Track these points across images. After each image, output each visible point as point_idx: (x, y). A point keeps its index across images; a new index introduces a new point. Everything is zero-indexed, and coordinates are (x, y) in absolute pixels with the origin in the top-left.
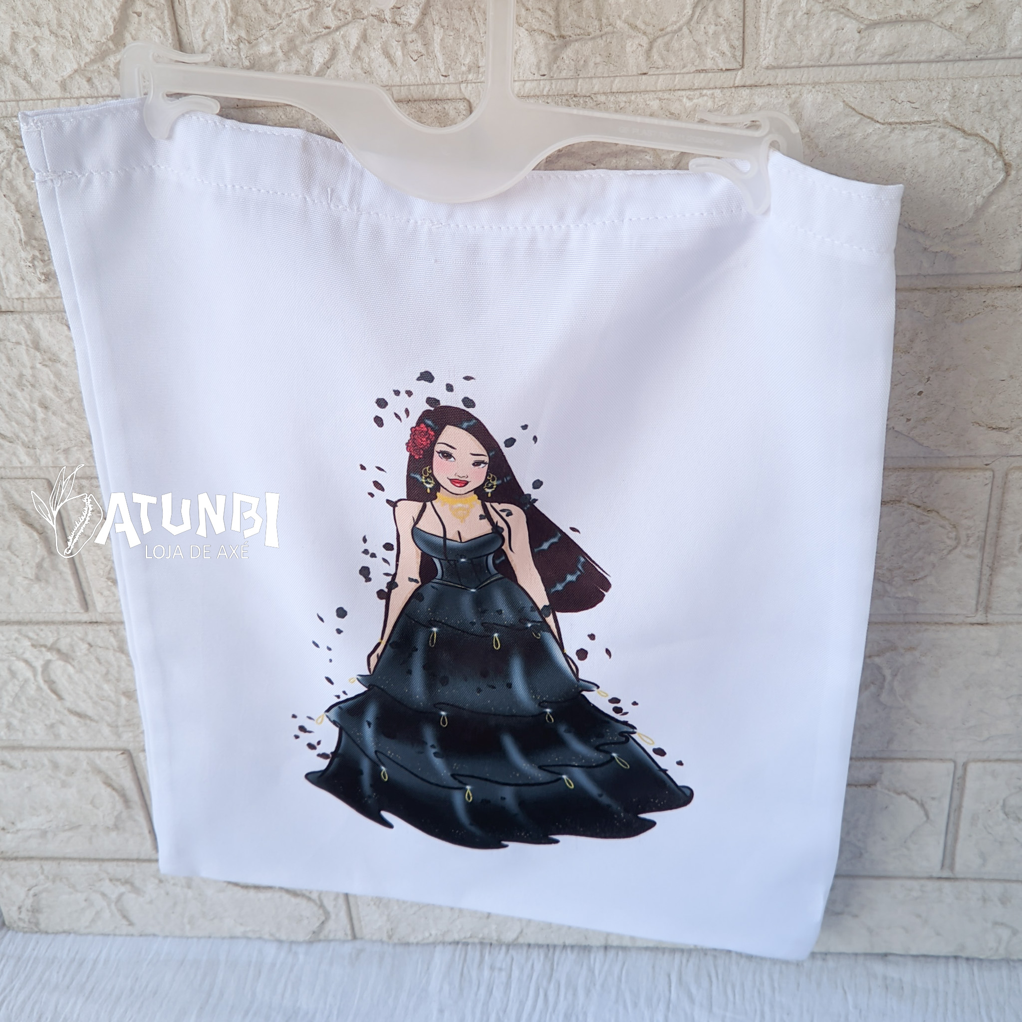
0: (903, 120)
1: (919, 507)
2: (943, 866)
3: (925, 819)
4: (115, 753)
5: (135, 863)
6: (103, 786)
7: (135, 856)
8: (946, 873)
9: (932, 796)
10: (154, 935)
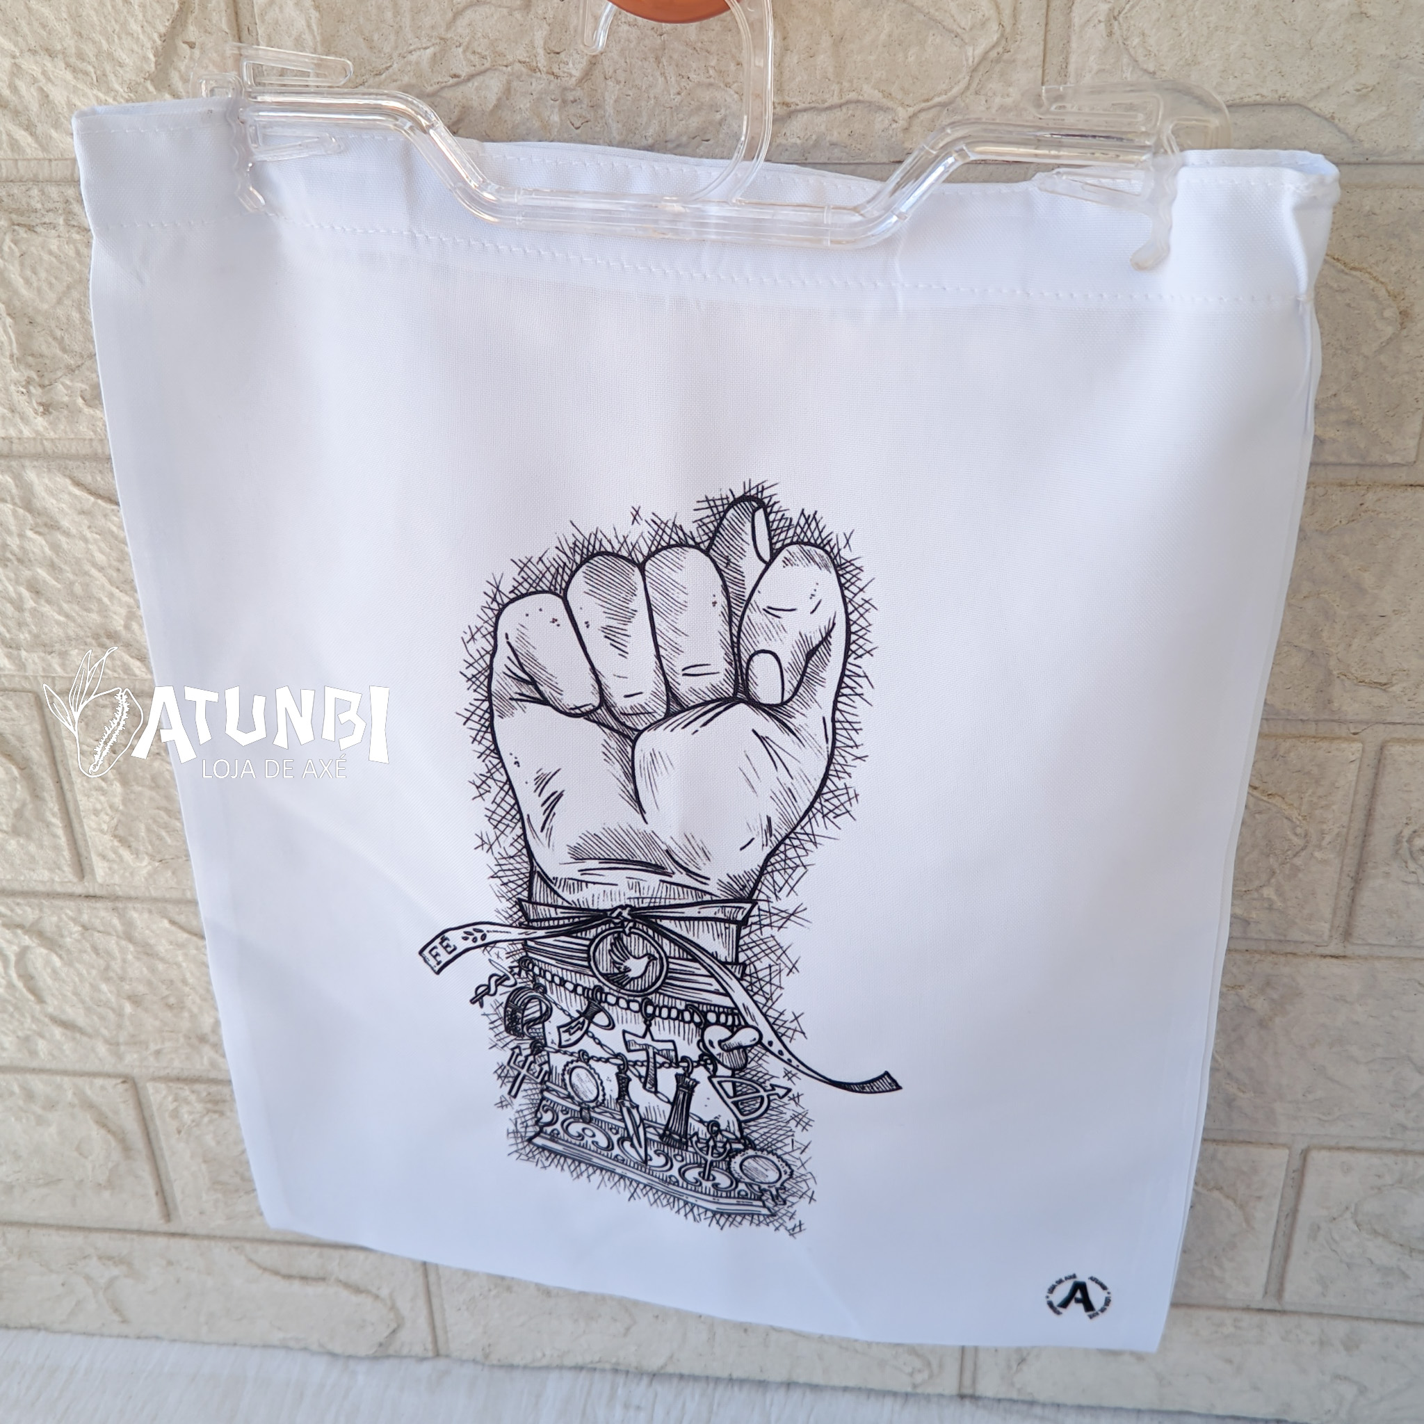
1: (1256, 788)
2: (1266, 1293)
3: (1244, 1225)
4: (114, 1081)
5: (134, 1236)
6: (94, 1126)
7: (135, 1227)
8: (1269, 1304)
9: (1257, 1194)
10: (157, 1338)
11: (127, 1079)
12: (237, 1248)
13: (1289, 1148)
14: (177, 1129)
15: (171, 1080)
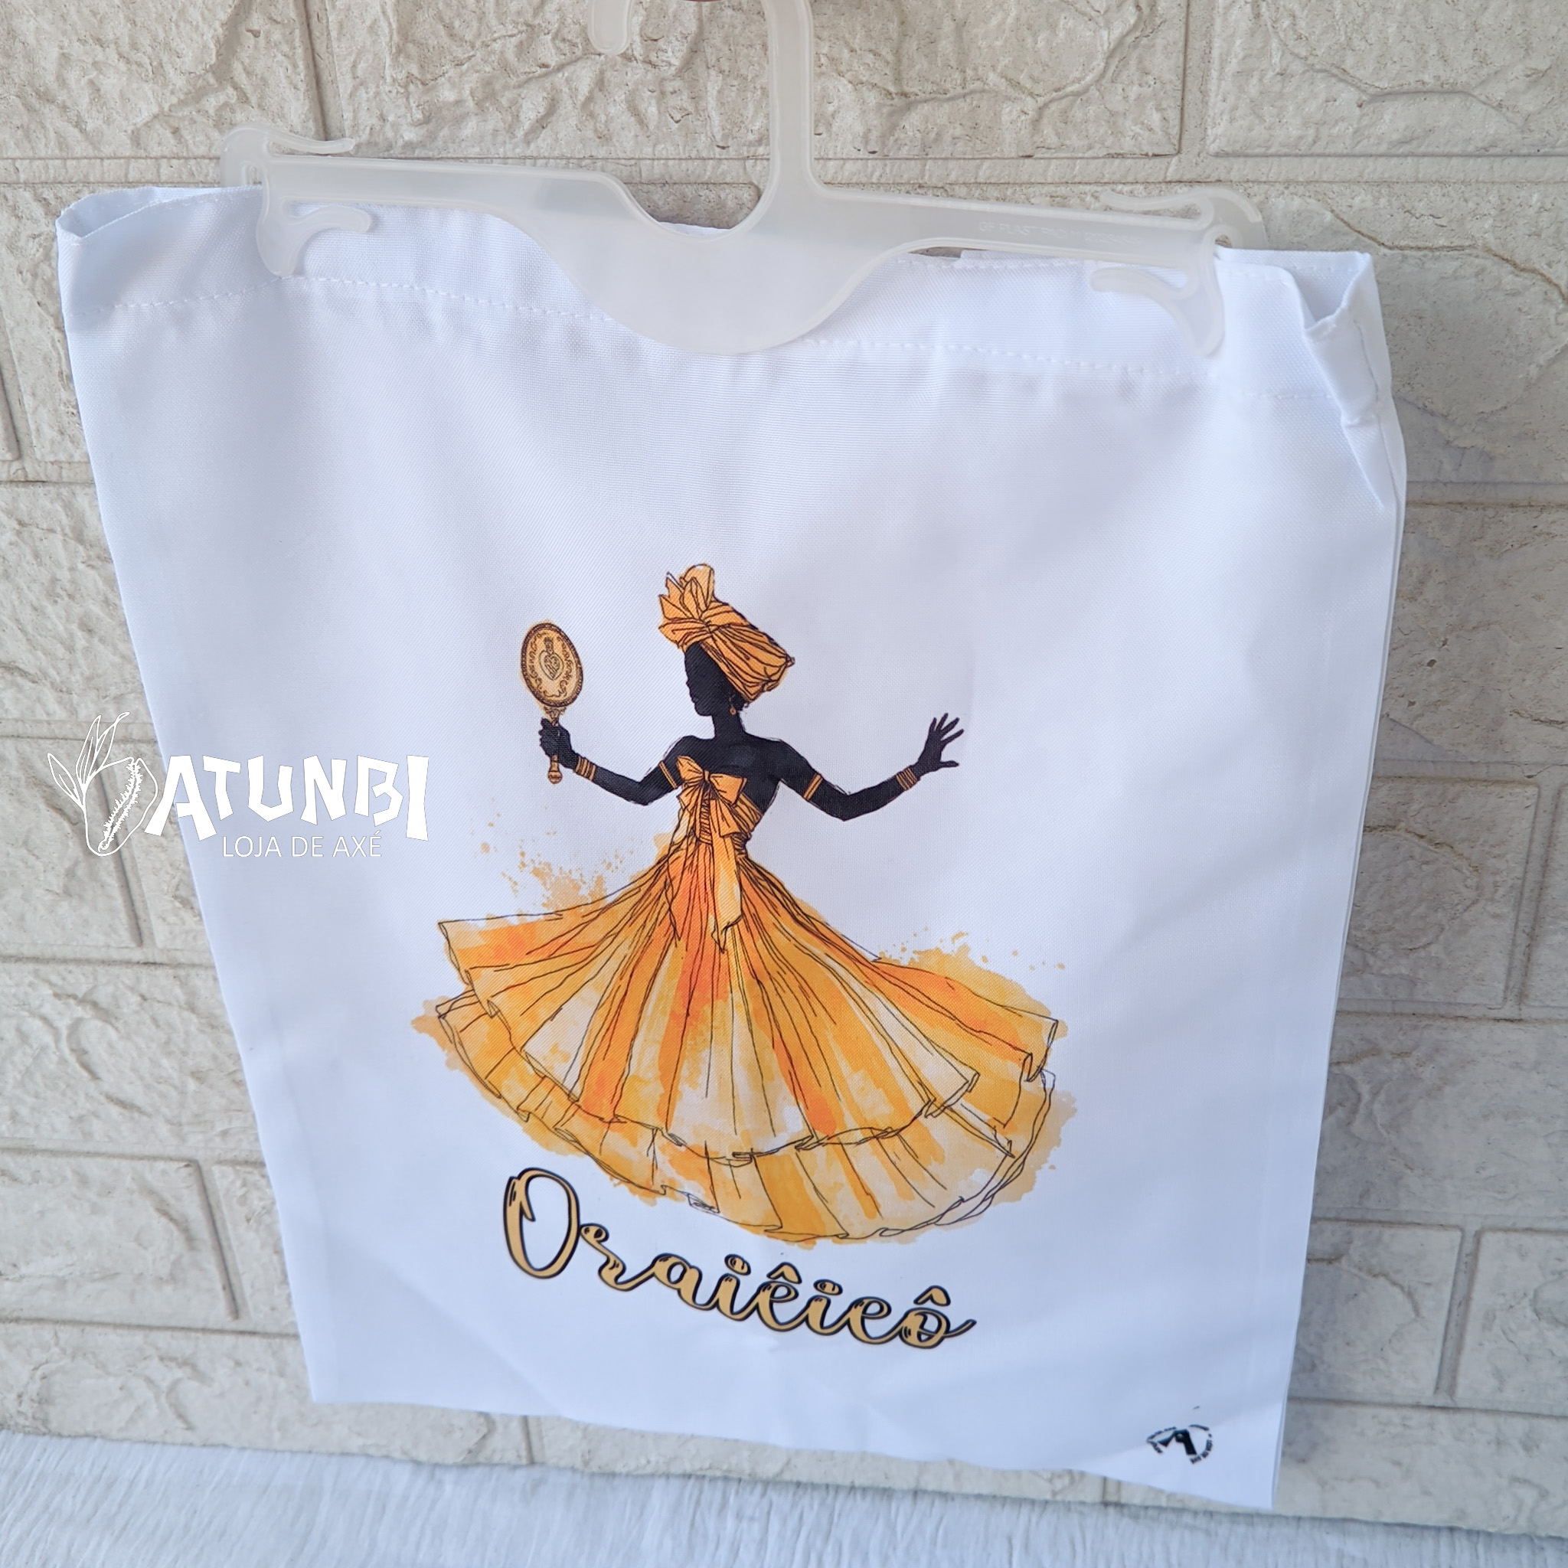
0: (1421, 244)
1: (1422, 837)
2: (1437, 1388)
3: (1413, 1316)
4: (176, 1165)
5: (199, 1335)
6: (155, 1215)
7: (200, 1325)
8: (1442, 1401)
9: (1426, 1281)
10: (225, 1446)
11: (191, 1163)
13: (1462, 1230)
14: (246, 1217)
15: (239, 1163)
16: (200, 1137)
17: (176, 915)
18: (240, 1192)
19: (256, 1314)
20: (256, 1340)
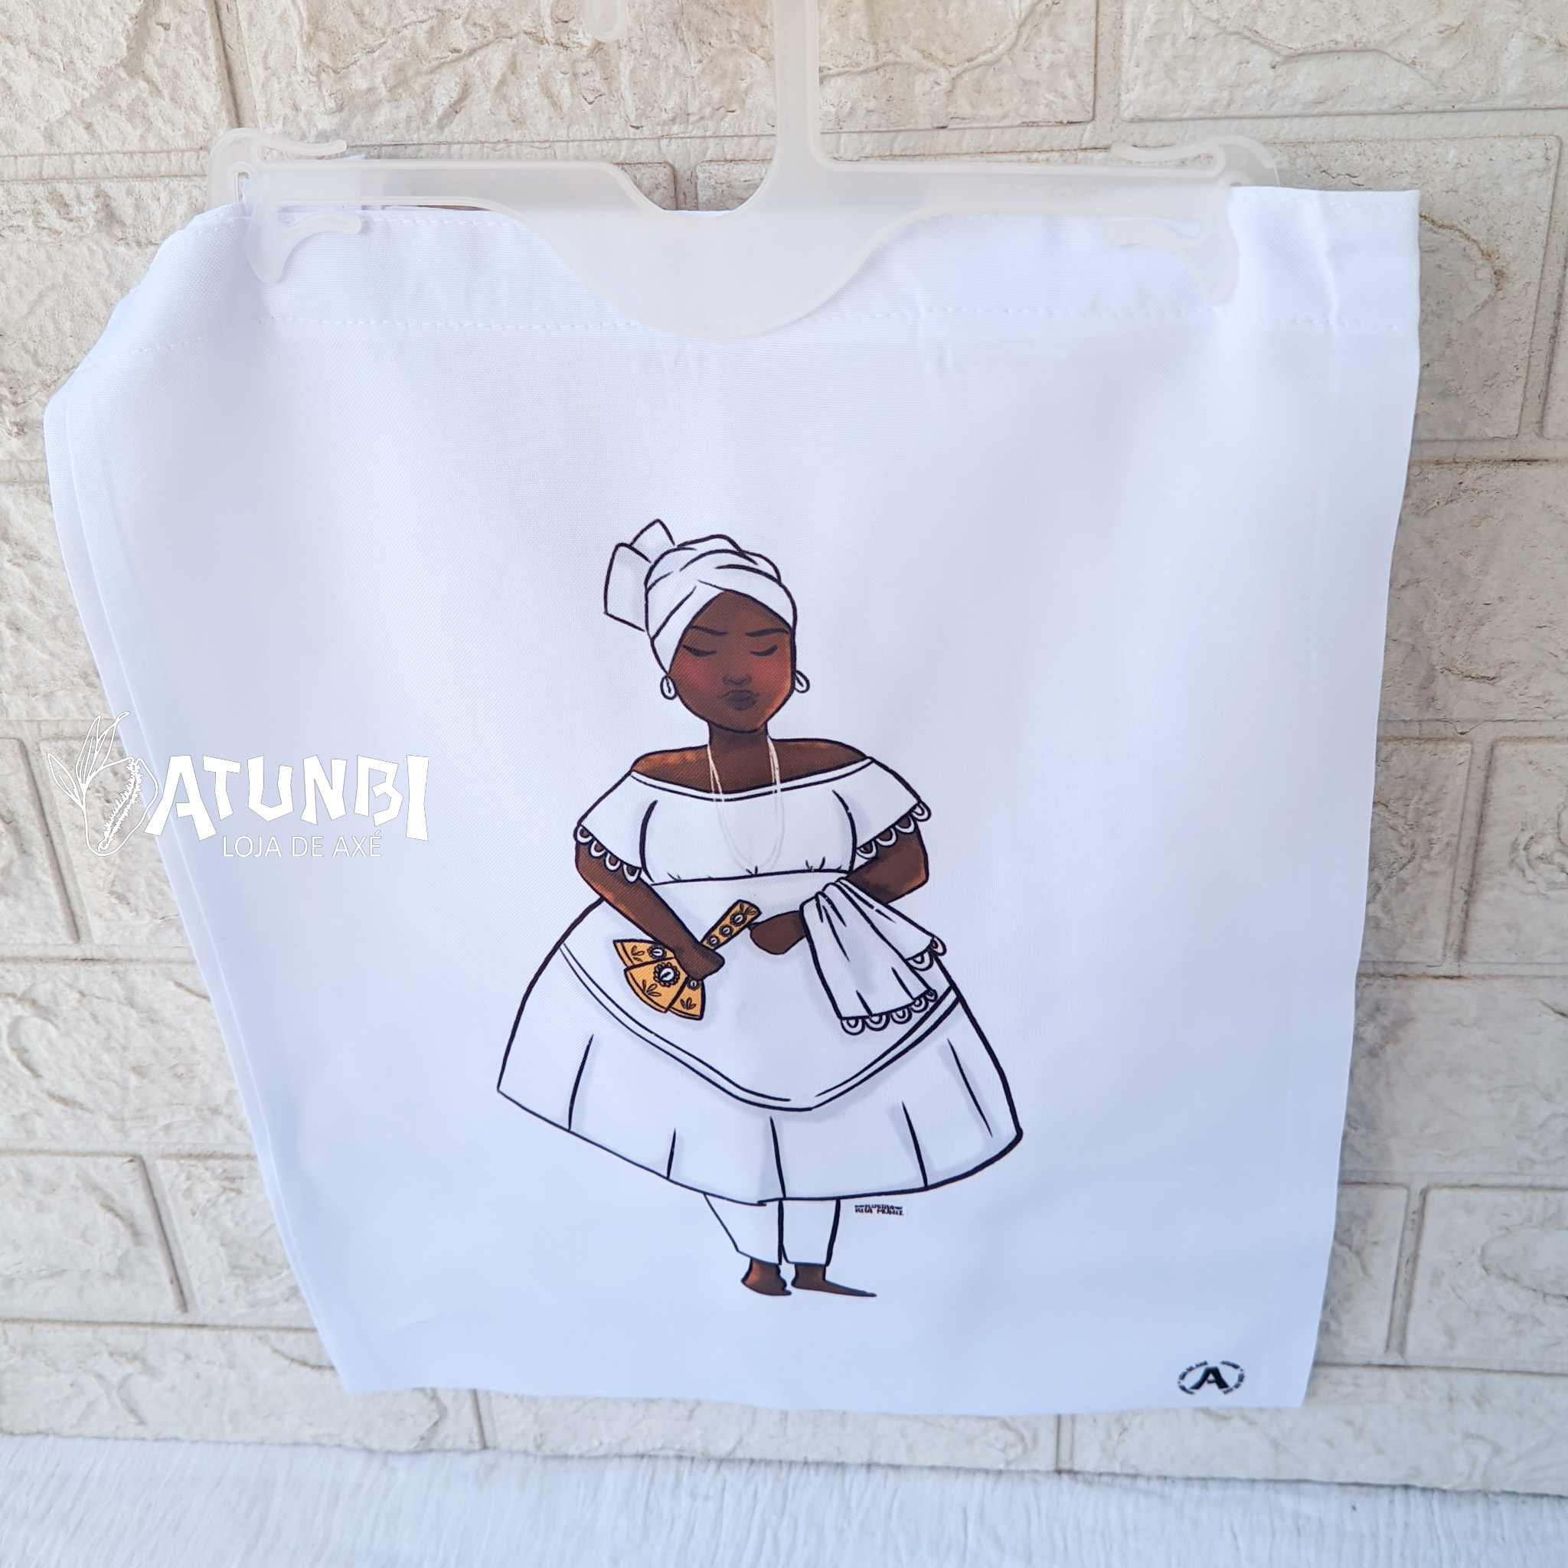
2: (1388, 1347)
3: (1361, 1273)
4: (121, 1160)
5: (148, 1329)
6: (101, 1211)
7: (149, 1319)
8: (1391, 1362)
9: (1374, 1239)
10: (177, 1439)
11: (136, 1158)
12: (260, 1338)
13: (1408, 1188)
14: (191, 1210)
15: (183, 1157)
16: (143, 1132)
17: (113, 911)
18: (184, 1186)
19: (204, 1307)
20: (205, 1332)
